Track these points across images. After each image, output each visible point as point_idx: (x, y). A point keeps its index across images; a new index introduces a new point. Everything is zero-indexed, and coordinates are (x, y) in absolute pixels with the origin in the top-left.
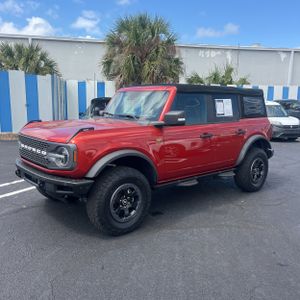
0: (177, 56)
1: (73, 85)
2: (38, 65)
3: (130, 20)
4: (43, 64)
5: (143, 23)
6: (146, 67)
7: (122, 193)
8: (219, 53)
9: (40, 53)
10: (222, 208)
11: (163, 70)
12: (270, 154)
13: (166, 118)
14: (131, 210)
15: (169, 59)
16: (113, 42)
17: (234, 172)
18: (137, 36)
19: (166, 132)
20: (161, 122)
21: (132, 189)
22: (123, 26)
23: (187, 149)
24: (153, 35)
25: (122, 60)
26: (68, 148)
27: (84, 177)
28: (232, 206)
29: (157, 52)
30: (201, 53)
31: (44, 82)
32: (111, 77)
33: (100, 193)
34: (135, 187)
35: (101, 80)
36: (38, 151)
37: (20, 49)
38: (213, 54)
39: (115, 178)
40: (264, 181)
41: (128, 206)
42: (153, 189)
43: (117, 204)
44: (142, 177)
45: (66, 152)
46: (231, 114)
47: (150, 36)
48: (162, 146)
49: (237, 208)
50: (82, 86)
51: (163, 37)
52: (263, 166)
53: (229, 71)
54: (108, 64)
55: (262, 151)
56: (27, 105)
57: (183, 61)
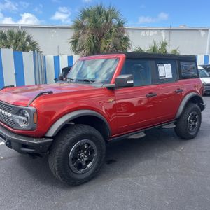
0: (125, 35)
1: (50, 58)
2: (24, 45)
3: (90, 10)
4: (28, 44)
5: (99, 11)
6: (103, 43)
7: (80, 148)
8: (156, 32)
9: (26, 36)
10: (166, 154)
11: (115, 46)
12: (203, 108)
13: (117, 81)
14: (87, 162)
15: (120, 37)
16: (78, 26)
17: (175, 124)
18: (96, 21)
19: (116, 93)
20: (112, 85)
21: (88, 144)
22: (85, 14)
23: (135, 105)
24: (107, 20)
25: (85, 38)
26: (29, 110)
27: (44, 136)
28: (174, 152)
29: (111, 32)
30: (143, 33)
31: (28, 57)
32: (77, 52)
33: (58, 150)
34: (91, 142)
35: (70, 55)
36: (6, 113)
37: (11, 34)
38: (152, 33)
39: (72, 135)
40: (198, 129)
41: (85, 159)
42: (107, 142)
43: (75, 158)
44: (97, 133)
45: (27, 114)
46: (171, 76)
47: (105, 21)
48: (114, 105)
49: (178, 154)
50: (57, 59)
51: (115, 22)
52: (197, 117)
53: (164, 44)
54: (75, 42)
55: (197, 106)
56: (16, 74)
57: (130, 38)
